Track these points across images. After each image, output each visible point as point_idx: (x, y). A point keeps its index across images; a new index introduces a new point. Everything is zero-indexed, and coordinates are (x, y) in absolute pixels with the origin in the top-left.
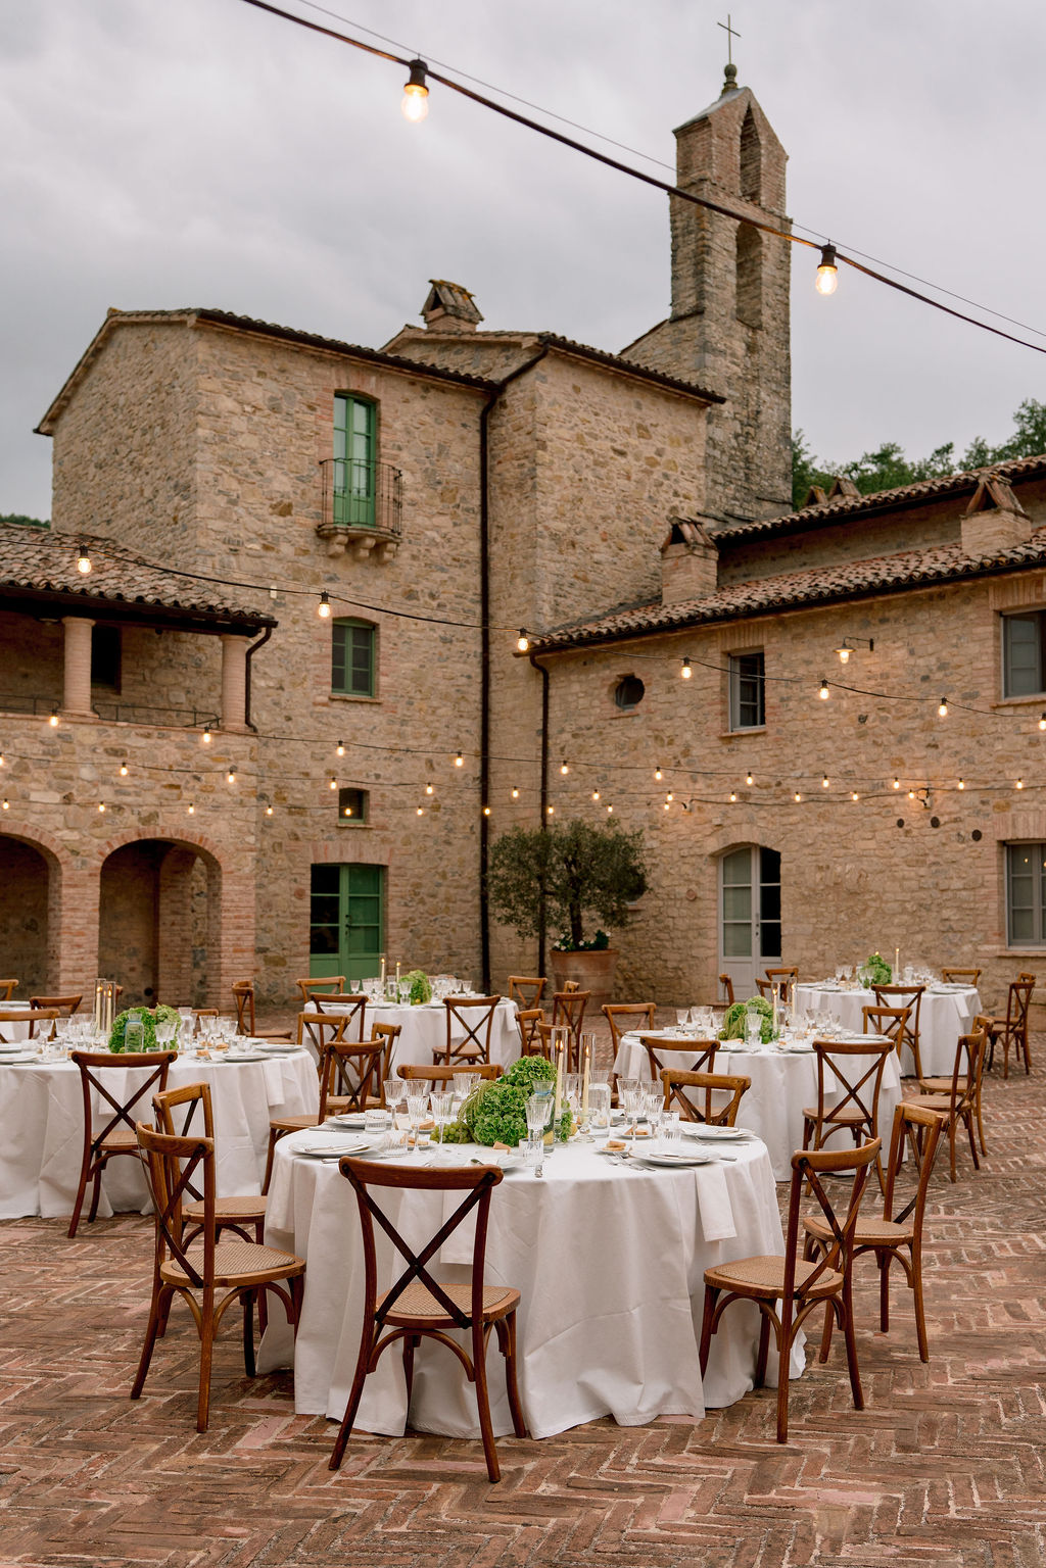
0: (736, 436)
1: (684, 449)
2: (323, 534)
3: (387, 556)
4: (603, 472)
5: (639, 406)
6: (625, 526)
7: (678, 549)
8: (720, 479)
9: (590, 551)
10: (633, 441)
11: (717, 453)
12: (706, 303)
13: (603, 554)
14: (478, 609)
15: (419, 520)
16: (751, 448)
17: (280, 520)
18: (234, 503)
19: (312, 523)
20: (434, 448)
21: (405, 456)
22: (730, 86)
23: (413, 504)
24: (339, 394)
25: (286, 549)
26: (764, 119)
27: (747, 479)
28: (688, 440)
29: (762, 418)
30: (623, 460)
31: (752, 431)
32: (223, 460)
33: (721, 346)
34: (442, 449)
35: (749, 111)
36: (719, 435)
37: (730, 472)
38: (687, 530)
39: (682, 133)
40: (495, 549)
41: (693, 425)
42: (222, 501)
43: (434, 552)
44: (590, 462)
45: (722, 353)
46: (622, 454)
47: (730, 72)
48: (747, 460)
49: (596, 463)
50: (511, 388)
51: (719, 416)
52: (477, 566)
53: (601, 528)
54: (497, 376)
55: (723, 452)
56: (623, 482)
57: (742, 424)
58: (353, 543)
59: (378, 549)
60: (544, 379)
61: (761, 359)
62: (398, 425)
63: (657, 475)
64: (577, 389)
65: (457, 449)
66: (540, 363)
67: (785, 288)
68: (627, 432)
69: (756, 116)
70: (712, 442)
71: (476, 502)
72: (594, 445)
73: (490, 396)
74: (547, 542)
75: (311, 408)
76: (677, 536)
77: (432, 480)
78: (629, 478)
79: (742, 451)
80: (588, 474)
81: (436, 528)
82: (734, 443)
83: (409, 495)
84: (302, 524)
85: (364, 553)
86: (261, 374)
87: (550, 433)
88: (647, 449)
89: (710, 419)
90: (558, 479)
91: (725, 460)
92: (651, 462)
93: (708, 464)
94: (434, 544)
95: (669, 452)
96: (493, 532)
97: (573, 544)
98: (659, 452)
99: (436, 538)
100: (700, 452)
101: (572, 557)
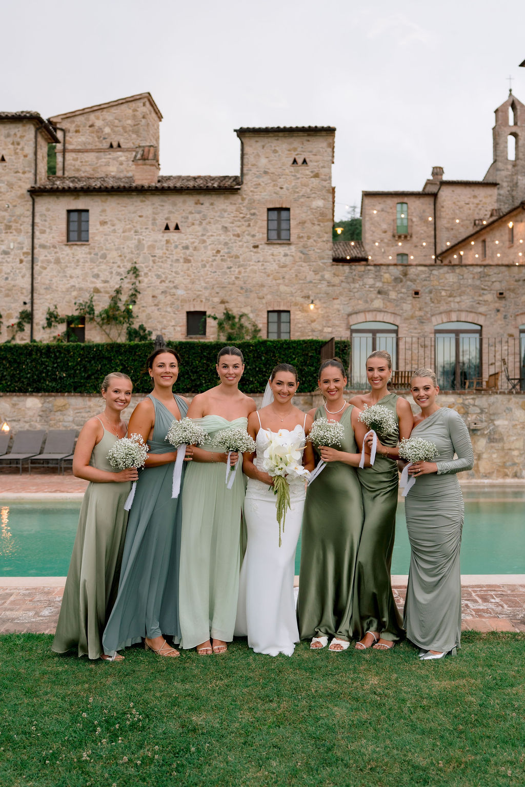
0: (508, 191)
1: (489, 198)
2: (394, 236)
3: (408, 238)
4: (461, 210)
5: (473, 191)
7: (475, 227)
8: (502, 204)
10: (472, 200)
11: (501, 197)
12: (498, 158)
13: (462, 230)
14: (434, 247)
15: (418, 229)
16: (514, 193)
17: (384, 234)
18: (374, 232)
19: (392, 234)
20: (422, 211)
21: (414, 214)
22: (511, 94)
23: (416, 225)
24: (398, 203)
25: (386, 240)
26: (520, 103)
27: (513, 201)
28: (491, 196)
29: (519, 184)
30: (468, 206)
31: (514, 188)
32: (372, 224)
33: (503, 168)
34: (424, 211)
35: (514, 101)
36: (502, 192)
37: (506, 201)
38: (477, 222)
39: (496, 111)
40: (437, 232)
41: (494, 191)
42: (371, 233)
43: (422, 235)
44: (457, 207)
45: (503, 170)
46: (468, 204)
47: (510, 90)
48: (513, 197)
49: (460, 208)
50: (439, 193)
51: (502, 187)
52: (433, 237)
54: (436, 191)
55: (503, 196)
56: (469, 211)
57: (511, 187)
58: (400, 237)
59: (406, 237)
61: (519, 168)
62: (412, 208)
63: (480, 207)
64: (453, 191)
65: (427, 210)
66: (441, 189)
68: (470, 198)
69: (516, 103)
70: (499, 195)
71: (433, 222)
72: (459, 204)
73: (435, 196)
74: (444, 230)
75: (391, 208)
76: (475, 224)
77: (421, 219)
78: (470, 209)
79: (510, 194)
80: (457, 211)
81: (423, 230)
82: (508, 193)
83: (415, 223)
84: (390, 234)
85: (403, 239)
86: (380, 203)
87: (445, 203)
88: (476, 201)
89: (498, 189)
90: (448, 214)
91: (504, 198)
92: (478, 204)
93: (498, 201)
94: (422, 233)
95: (484, 200)
96: (437, 229)
97: (452, 229)
98: (480, 201)
99: (423, 232)
100: (495, 198)
101: (452, 232)
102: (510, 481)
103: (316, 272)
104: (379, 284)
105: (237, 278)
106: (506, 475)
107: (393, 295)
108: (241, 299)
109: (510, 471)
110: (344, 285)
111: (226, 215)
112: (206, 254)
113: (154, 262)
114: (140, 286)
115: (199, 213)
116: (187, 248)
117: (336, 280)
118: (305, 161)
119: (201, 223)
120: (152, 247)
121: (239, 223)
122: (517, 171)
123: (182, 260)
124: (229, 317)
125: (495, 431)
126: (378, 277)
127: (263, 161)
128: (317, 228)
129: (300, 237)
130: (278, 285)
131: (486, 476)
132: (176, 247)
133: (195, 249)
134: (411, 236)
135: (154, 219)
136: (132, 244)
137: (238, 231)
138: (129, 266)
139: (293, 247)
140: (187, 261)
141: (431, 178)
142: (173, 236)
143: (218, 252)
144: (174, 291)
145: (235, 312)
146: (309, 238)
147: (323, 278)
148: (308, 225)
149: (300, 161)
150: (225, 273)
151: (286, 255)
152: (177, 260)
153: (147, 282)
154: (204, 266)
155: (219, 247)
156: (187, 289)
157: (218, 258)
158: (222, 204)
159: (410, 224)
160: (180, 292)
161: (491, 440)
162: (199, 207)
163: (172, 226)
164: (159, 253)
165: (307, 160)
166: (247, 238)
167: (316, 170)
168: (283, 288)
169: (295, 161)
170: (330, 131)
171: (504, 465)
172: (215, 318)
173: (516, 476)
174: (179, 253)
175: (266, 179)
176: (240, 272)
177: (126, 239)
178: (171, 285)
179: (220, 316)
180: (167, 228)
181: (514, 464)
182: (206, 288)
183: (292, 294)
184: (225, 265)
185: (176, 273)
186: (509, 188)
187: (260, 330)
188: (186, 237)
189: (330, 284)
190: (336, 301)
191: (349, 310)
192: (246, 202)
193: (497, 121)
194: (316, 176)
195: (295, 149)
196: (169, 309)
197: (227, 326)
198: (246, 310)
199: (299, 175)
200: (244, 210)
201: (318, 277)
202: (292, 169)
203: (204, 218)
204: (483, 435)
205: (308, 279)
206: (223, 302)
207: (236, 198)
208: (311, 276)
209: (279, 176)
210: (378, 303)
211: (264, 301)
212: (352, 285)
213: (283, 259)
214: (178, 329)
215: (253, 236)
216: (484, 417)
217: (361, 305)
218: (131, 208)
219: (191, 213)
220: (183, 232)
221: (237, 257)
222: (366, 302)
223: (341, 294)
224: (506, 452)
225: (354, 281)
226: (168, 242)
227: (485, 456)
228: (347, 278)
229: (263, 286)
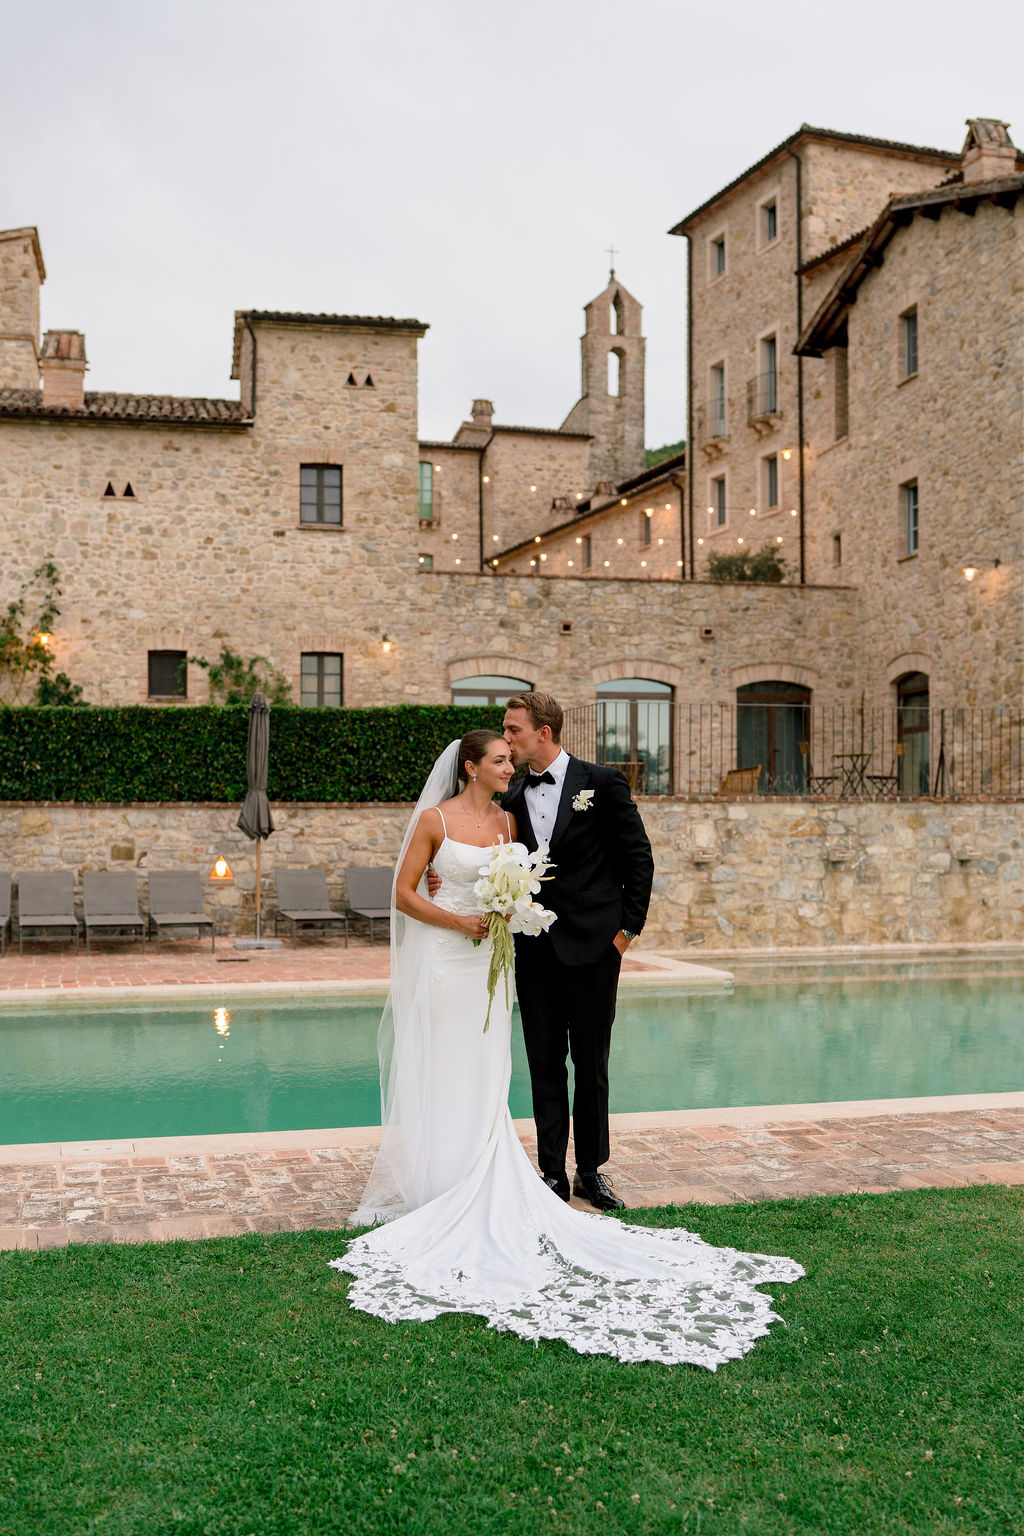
0: (609, 451)
1: (576, 462)
3: (434, 527)
4: (530, 479)
5: (548, 447)
6: (541, 502)
7: (554, 511)
8: (598, 472)
9: (522, 515)
10: (547, 463)
11: (596, 461)
12: (591, 391)
13: (529, 515)
14: (478, 545)
15: (452, 510)
16: (618, 455)
20: (458, 479)
21: (444, 484)
22: (612, 280)
23: (448, 504)
26: (626, 291)
27: (616, 469)
28: (579, 457)
29: (626, 439)
30: (539, 473)
31: (618, 446)
33: (598, 409)
34: (461, 479)
35: (618, 292)
36: (597, 451)
38: (558, 503)
39: (588, 308)
40: (485, 518)
41: (584, 449)
43: (456, 522)
44: (522, 475)
45: (600, 412)
46: (540, 470)
47: (612, 272)
48: (616, 461)
49: (526, 476)
50: (489, 449)
51: (598, 443)
52: (477, 527)
53: (529, 504)
54: (483, 444)
55: (600, 459)
56: (541, 482)
57: (612, 444)
59: (430, 524)
60: (496, 444)
61: (626, 410)
62: (441, 472)
63: (560, 476)
64: (514, 446)
65: (468, 477)
66: (495, 440)
67: (642, 371)
68: (543, 459)
69: (622, 294)
70: (593, 456)
71: (477, 499)
72: (524, 468)
73: (481, 452)
74: (499, 514)
76: (554, 506)
77: (456, 492)
78: (543, 479)
79: (612, 456)
80: (522, 482)
81: (458, 512)
82: (607, 454)
83: (446, 500)
87: (500, 467)
88: (555, 465)
89: (592, 445)
90: (505, 486)
91: (601, 463)
92: (557, 471)
93: (591, 466)
94: (457, 519)
95: (568, 465)
96: (484, 512)
97: (513, 513)
98: (561, 466)
99: (458, 516)
100: (586, 461)
101: (513, 519)
102: (890, 946)
103: (390, 584)
104: (502, 610)
105: (244, 591)
106: (883, 937)
107: (526, 630)
108: (253, 629)
109: (888, 931)
110: (440, 609)
111: (223, 472)
112: (186, 544)
113: (85, 555)
114: (59, 601)
115: (172, 465)
116: (148, 530)
117: (426, 600)
118: (369, 381)
119: (175, 486)
120: (81, 527)
121: (248, 489)
122: (624, 415)
123: (139, 554)
124: (230, 662)
125: (867, 865)
126: (499, 597)
127: (293, 376)
128: (392, 504)
129: (360, 520)
130: (322, 605)
131: (853, 940)
132: (128, 528)
133: (165, 533)
134: (439, 524)
135: (84, 474)
136: (41, 518)
137: (247, 503)
138: (36, 561)
139: (347, 537)
140: (149, 555)
141: (470, 419)
142: (122, 507)
143: (209, 540)
144: (124, 610)
145: (242, 652)
146: (377, 521)
147: (402, 596)
148: (376, 497)
149: (360, 380)
150: (222, 581)
151: (335, 551)
152: (130, 554)
153: (74, 590)
154: (182, 566)
155: (211, 532)
156: (148, 608)
157: (209, 552)
158: (215, 451)
159: (437, 500)
160: (136, 614)
161: (862, 880)
162: (172, 455)
163: (119, 489)
164: (94, 538)
165: (374, 379)
166: (262, 517)
167: (390, 399)
168: (330, 612)
169: (351, 380)
170: (416, 328)
171: (881, 922)
172: (203, 665)
173: (898, 938)
174: (134, 541)
175: (298, 408)
176: (250, 581)
177: (28, 509)
178: (119, 600)
179: (215, 660)
180: (110, 491)
181: (897, 918)
182: (185, 608)
183: (347, 624)
184: (222, 565)
185: (128, 577)
186: (610, 446)
187: (289, 688)
188: (145, 510)
189: (415, 607)
190: (425, 638)
191: (450, 654)
192: (262, 449)
193: (588, 325)
194: (391, 408)
195: (351, 358)
196: (115, 646)
197: (227, 679)
198: (262, 651)
199: (358, 406)
200: (258, 465)
201: (394, 593)
202: (346, 393)
203: (182, 475)
204: (849, 871)
205: (377, 596)
206: (218, 635)
207: (242, 442)
208: (380, 591)
209: (323, 405)
210: (500, 644)
211: (295, 634)
212: (455, 610)
213: (330, 559)
214: (134, 683)
215: (275, 514)
216: (850, 841)
217: (470, 647)
218: (39, 451)
219: (156, 465)
220: (140, 500)
221: (244, 552)
222: (479, 640)
223: (435, 625)
224: (884, 899)
225: (458, 603)
226: (111, 518)
227: (851, 906)
228: (445, 596)
229: (292, 606)
